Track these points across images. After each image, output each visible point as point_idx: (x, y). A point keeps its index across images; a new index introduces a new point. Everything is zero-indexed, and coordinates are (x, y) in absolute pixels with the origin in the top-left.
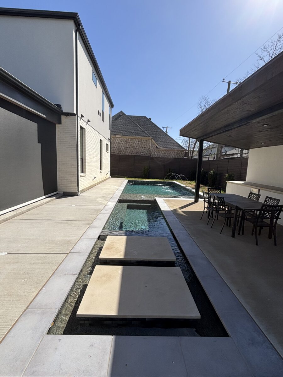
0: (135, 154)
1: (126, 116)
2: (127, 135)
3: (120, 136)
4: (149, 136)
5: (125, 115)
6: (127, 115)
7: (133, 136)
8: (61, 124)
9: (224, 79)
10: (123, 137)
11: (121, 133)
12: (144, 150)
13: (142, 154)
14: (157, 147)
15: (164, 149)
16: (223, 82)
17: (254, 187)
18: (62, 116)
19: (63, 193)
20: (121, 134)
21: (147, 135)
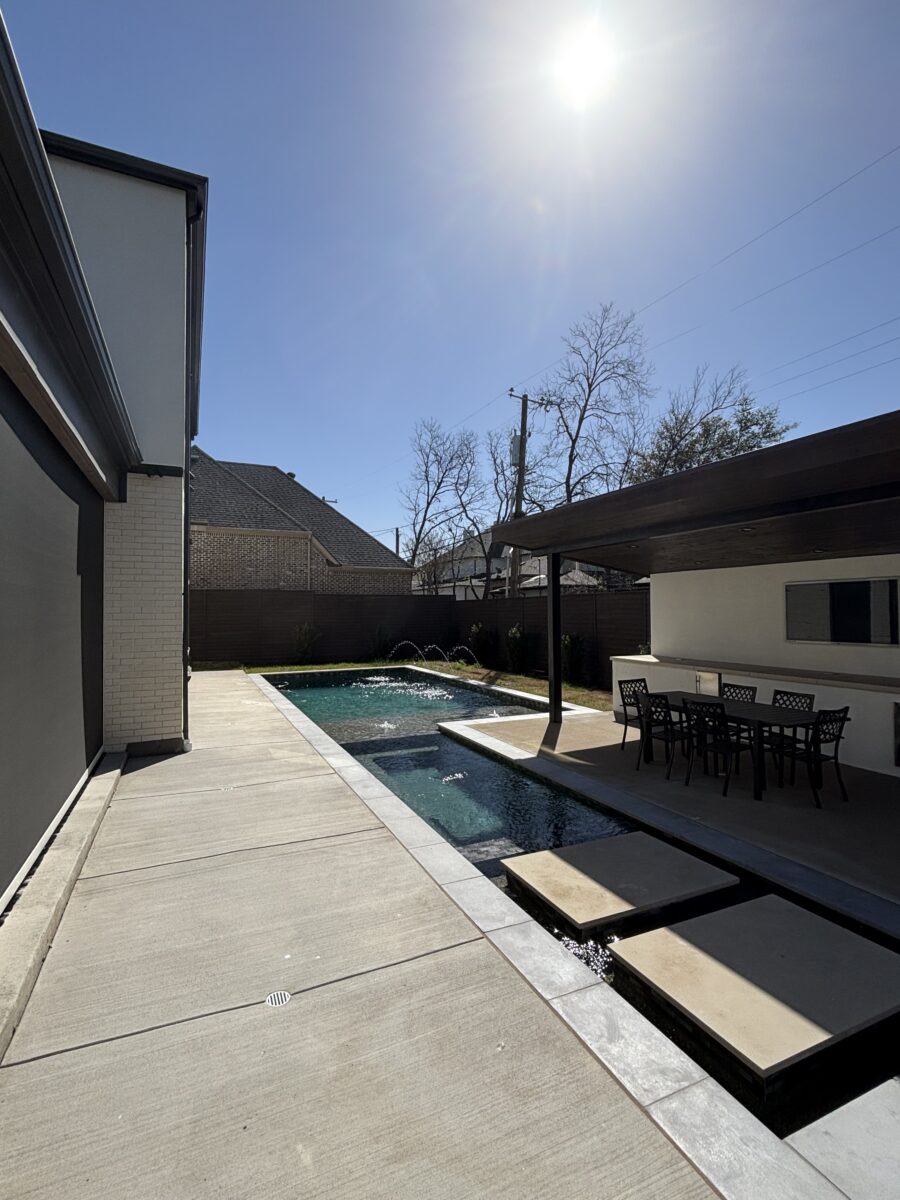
0: (258, 586)
1: (214, 462)
2: (229, 525)
3: (202, 528)
4: (303, 530)
5: (211, 459)
6: (216, 459)
7: (250, 527)
8: (125, 501)
9: (512, 390)
10: (212, 529)
11: (203, 517)
12: (289, 573)
13: (282, 583)
14: (329, 563)
15: (351, 567)
16: (511, 395)
17: (702, 668)
18: (129, 474)
19: (125, 747)
20: (206, 521)
21: (296, 524)
